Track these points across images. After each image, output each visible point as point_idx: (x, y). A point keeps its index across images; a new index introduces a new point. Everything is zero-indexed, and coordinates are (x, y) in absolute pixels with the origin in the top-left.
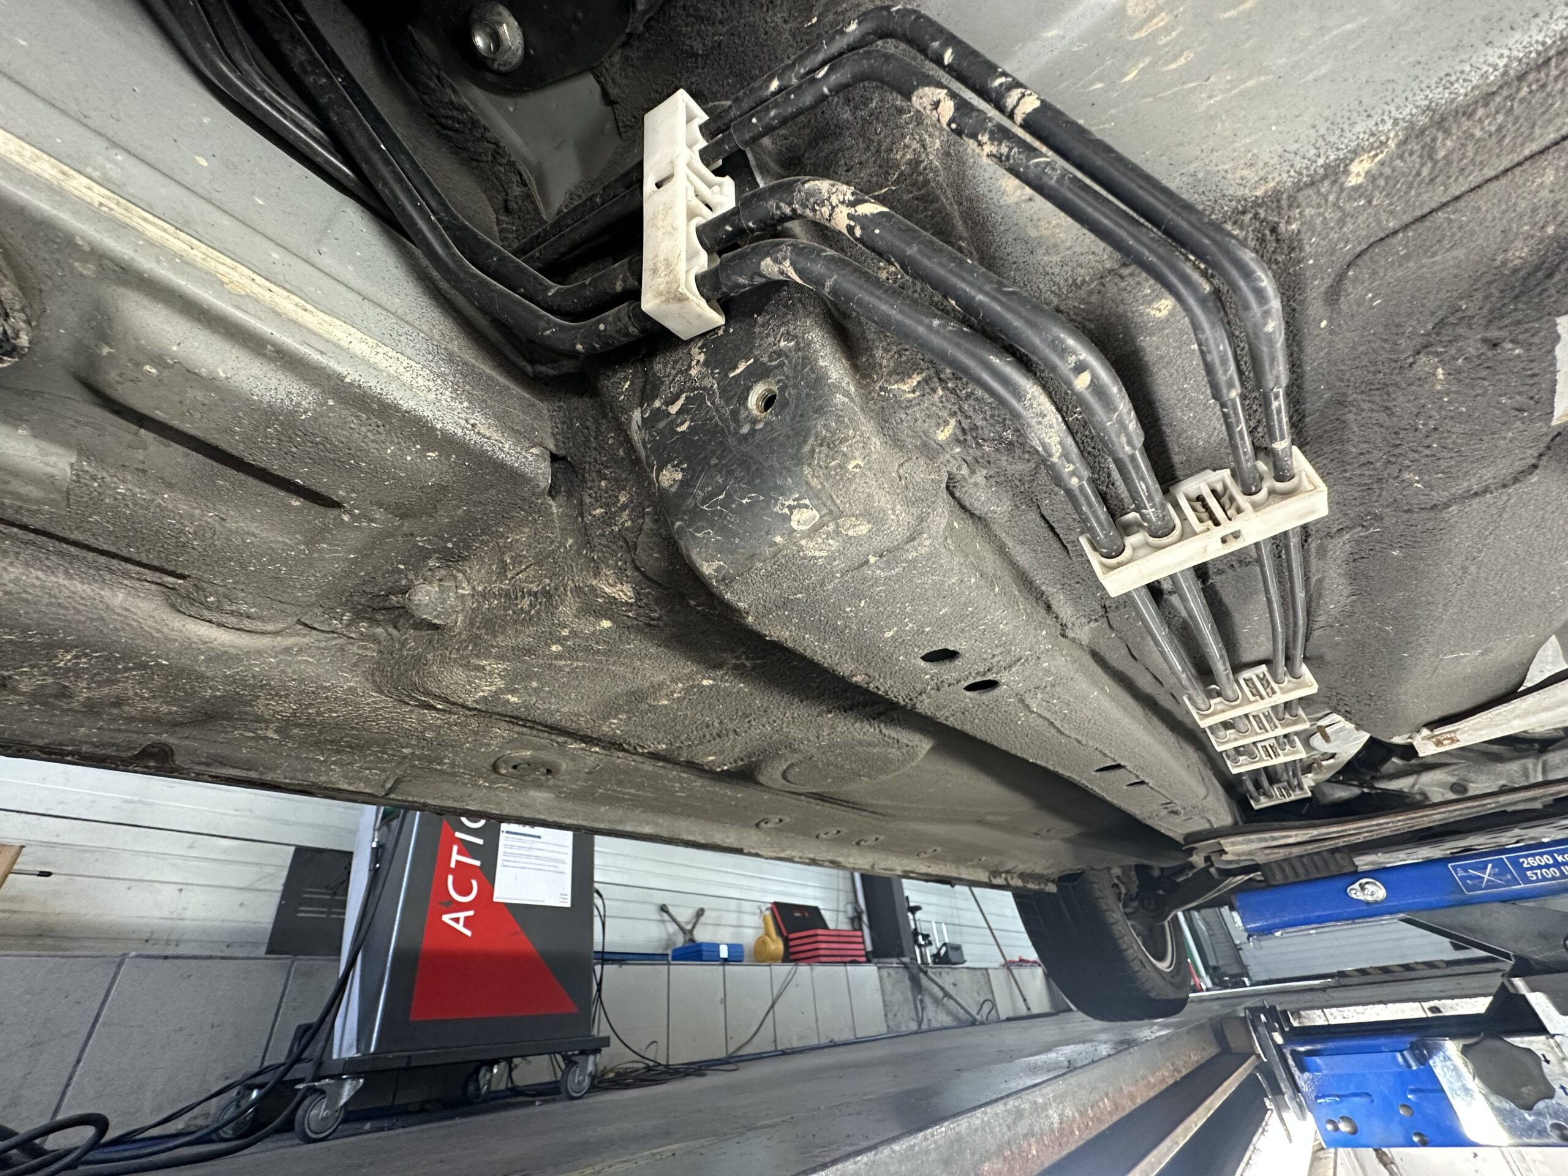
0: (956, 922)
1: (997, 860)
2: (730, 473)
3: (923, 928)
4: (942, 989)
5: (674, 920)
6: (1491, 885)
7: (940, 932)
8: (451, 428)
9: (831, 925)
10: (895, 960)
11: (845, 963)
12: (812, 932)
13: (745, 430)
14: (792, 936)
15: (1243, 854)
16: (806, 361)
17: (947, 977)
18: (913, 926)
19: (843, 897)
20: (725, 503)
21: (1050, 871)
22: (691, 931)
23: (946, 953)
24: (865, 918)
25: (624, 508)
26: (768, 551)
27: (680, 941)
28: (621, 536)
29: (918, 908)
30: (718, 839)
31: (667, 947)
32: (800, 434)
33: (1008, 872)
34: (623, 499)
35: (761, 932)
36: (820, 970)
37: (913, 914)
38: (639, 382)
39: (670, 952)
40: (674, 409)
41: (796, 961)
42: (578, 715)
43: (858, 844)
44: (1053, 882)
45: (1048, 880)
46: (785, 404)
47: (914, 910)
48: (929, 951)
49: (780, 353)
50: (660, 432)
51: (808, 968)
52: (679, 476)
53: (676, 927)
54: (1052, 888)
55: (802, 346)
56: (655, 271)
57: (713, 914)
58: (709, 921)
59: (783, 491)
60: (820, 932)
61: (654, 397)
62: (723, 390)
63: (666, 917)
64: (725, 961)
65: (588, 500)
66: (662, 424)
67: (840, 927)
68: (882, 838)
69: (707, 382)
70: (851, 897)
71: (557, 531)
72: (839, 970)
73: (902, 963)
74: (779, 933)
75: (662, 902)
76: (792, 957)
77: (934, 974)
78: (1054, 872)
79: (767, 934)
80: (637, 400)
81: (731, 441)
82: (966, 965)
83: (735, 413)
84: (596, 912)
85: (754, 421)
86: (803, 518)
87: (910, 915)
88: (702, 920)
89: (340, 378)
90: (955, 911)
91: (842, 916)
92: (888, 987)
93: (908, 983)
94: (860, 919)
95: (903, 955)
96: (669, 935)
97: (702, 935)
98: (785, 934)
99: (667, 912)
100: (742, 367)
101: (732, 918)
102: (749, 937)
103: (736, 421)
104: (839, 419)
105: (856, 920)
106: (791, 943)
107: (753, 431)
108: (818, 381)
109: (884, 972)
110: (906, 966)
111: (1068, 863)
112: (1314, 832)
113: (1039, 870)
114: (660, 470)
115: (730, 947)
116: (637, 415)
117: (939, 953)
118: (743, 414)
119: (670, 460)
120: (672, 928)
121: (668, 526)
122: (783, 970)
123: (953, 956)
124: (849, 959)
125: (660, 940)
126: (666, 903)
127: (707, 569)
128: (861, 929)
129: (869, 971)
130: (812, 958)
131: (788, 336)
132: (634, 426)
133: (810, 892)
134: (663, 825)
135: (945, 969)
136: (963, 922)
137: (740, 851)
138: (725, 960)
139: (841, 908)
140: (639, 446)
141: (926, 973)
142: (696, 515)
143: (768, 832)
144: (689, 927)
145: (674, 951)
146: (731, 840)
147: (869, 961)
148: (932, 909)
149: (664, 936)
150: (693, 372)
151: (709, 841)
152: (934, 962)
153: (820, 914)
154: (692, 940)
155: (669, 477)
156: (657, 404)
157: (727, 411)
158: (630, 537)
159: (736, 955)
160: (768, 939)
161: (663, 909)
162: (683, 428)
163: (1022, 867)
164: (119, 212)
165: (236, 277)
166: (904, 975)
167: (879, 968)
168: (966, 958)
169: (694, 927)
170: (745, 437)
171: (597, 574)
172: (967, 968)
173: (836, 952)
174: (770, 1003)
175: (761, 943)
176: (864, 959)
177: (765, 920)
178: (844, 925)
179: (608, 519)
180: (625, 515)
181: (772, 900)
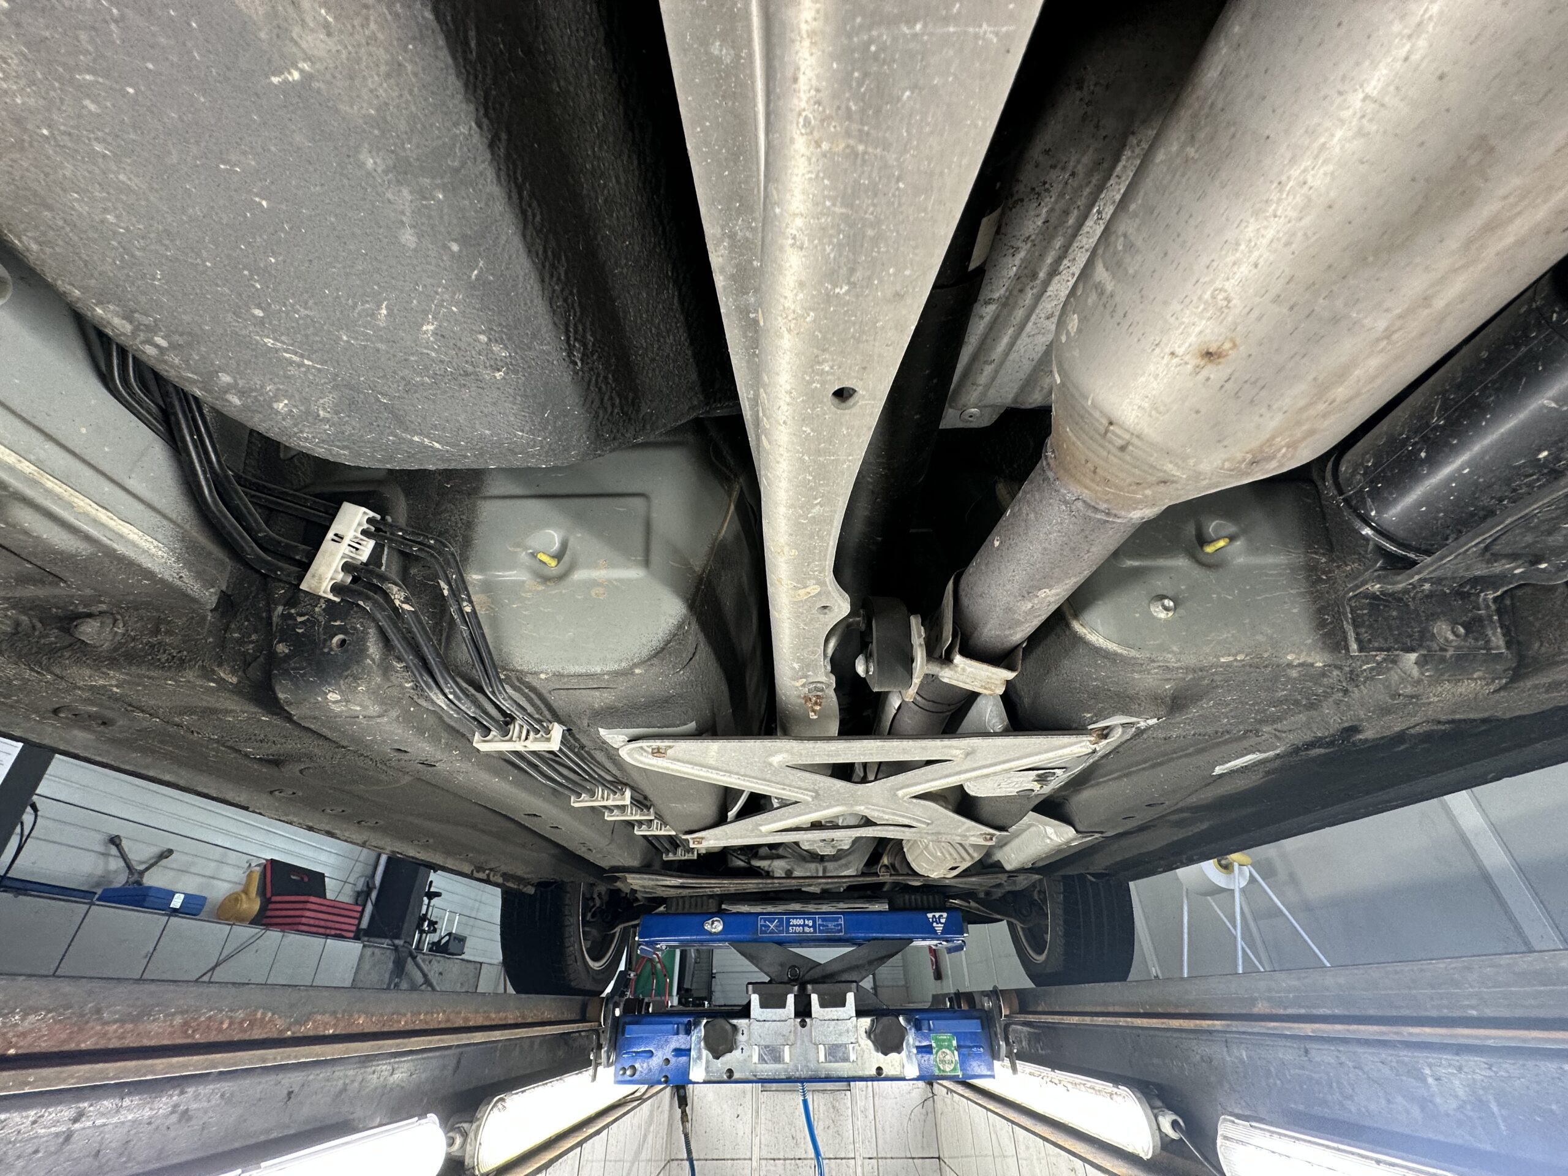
0: (473, 915)
1: (482, 858)
2: (310, 664)
3: (434, 915)
4: (425, 975)
5: (123, 856)
6: (772, 932)
7: (451, 921)
8: (166, 577)
9: (330, 895)
10: (388, 941)
11: (327, 936)
12: (302, 898)
13: (326, 650)
14: (274, 899)
15: (648, 887)
16: (363, 640)
17: (435, 966)
18: (424, 911)
19: (359, 868)
20: (302, 676)
21: (529, 876)
22: (142, 873)
23: (448, 942)
24: (374, 895)
25: (252, 642)
26: (313, 701)
27: (120, 880)
28: (244, 654)
29: (438, 895)
30: (229, 796)
31: (98, 885)
32: (346, 666)
33: (491, 870)
34: (254, 637)
35: (239, 888)
36: (294, 939)
37: (430, 899)
38: (289, 595)
39: (99, 891)
40: (300, 619)
41: (268, 926)
42: (159, 707)
43: (359, 823)
44: (532, 885)
45: (529, 883)
46: (346, 651)
47: (432, 895)
48: (430, 938)
49: (355, 629)
50: (288, 625)
51: (281, 934)
52: (287, 651)
53: (122, 864)
54: (531, 890)
55: (365, 633)
56: (314, 576)
57: (184, 858)
58: (174, 866)
59: (330, 684)
60: (312, 899)
61: (293, 607)
62: (325, 627)
63: (114, 850)
64: (175, 912)
65: (233, 626)
66: (290, 622)
67: (340, 899)
68: (381, 822)
69: (321, 618)
70: (369, 871)
71: (205, 630)
72: (318, 941)
73: (394, 945)
74: (262, 891)
75: (115, 833)
76: (265, 921)
77: (424, 961)
78: (534, 878)
79: (246, 891)
80: (283, 601)
81: (318, 652)
82: (463, 957)
83: (325, 640)
84: (18, 829)
85: (331, 649)
86: (333, 696)
87: (426, 900)
88: (164, 862)
89: (115, 550)
90: (477, 904)
91: (348, 888)
92: (367, 966)
93: (391, 965)
94: (368, 894)
95: (398, 938)
96: (108, 872)
97: (154, 879)
98: (269, 895)
99: (118, 846)
100: (338, 623)
101: (210, 868)
102: (219, 891)
103: (324, 644)
104: (363, 670)
105: (362, 896)
106: (271, 906)
107: (328, 653)
108: (363, 650)
109: (369, 951)
110: (396, 948)
111: (547, 874)
112: (680, 881)
113: (519, 873)
114: (279, 642)
115: (188, 897)
116: (280, 609)
117: (440, 941)
118: (328, 643)
119: (285, 641)
120: (115, 864)
121: (271, 671)
122: (246, 932)
123: (452, 948)
124: (333, 932)
125: (90, 875)
126: (122, 834)
127: (281, 696)
128: (364, 906)
129: (353, 949)
130: (290, 924)
131: (362, 624)
132: (276, 613)
133: (323, 857)
134: (184, 776)
135: (439, 957)
136: (480, 916)
137: (246, 809)
138: (175, 910)
139: (351, 880)
140: (274, 625)
141: (414, 958)
142: (286, 672)
143: (279, 800)
144: (142, 867)
145: (105, 891)
146: (242, 799)
147: (357, 938)
148: (456, 898)
149: (99, 871)
150: (317, 609)
151: (220, 796)
152: (431, 950)
153: (324, 881)
154: (139, 883)
155: (282, 648)
156: (293, 611)
157: (323, 637)
158: (249, 659)
159: (193, 907)
160: (244, 896)
161: (115, 841)
162: (300, 631)
163: (504, 868)
164: (37, 477)
165: (81, 504)
166: (391, 956)
167: (364, 946)
168: (465, 950)
169: (147, 869)
170: (324, 653)
171: (220, 665)
172: (463, 960)
173: (322, 923)
174: (213, 965)
175: (233, 899)
176: (352, 935)
177: (249, 876)
178: (346, 897)
179: (240, 642)
180: (251, 646)
181: (269, 858)
